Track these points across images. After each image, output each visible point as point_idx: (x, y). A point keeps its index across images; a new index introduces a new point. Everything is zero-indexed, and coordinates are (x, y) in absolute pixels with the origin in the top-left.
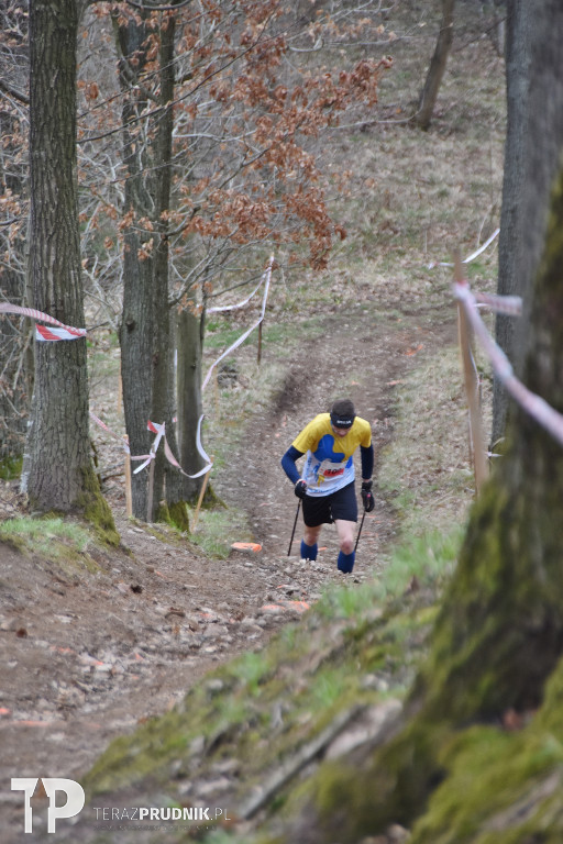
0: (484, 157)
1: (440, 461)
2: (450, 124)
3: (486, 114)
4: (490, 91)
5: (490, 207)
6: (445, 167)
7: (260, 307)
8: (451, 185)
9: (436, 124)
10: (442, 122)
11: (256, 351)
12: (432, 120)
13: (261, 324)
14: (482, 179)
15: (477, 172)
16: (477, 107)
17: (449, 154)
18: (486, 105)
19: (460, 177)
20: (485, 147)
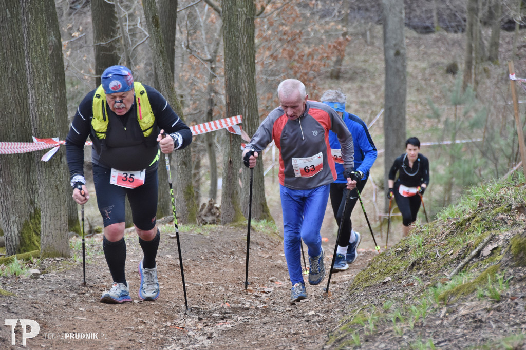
0: (365, 90)
1: (361, 222)
2: (348, 76)
3: (364, 71)
4: (365, 61)
5: (370, 112)
6: (348, 95)
7: (271, 160)
8: (351, 103)
9: (343, 77)
10: (345, 76)
11: (271, 179)
12: (341, 75)
13: (273, 168)
14: (365, 99)
15: (363, 96)
16: (360, 68)
17: (349, 89)
18: (364, 67)
19: (355, 99)
20: (365, 85)
